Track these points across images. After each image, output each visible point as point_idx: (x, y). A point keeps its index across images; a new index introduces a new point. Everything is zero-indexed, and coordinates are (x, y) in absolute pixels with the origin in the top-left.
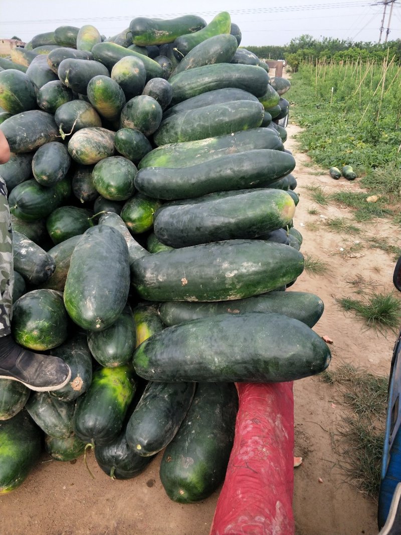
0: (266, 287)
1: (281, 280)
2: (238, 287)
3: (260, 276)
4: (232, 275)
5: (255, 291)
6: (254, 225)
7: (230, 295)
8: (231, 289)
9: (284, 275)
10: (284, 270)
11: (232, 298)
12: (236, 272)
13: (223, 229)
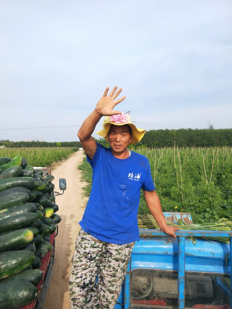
0: (18, 269)
1: (24, 265)
2: (6, 271)
3: (15, 265)
4: (3, 267)
5: (14, 272)
6: (15, 244)
7: (3, 276)
8: (3, 273)
9: (25, 263)
10: (25, 261)
11: (4, 277)
12: (5, 265)
13: (2, 248)
